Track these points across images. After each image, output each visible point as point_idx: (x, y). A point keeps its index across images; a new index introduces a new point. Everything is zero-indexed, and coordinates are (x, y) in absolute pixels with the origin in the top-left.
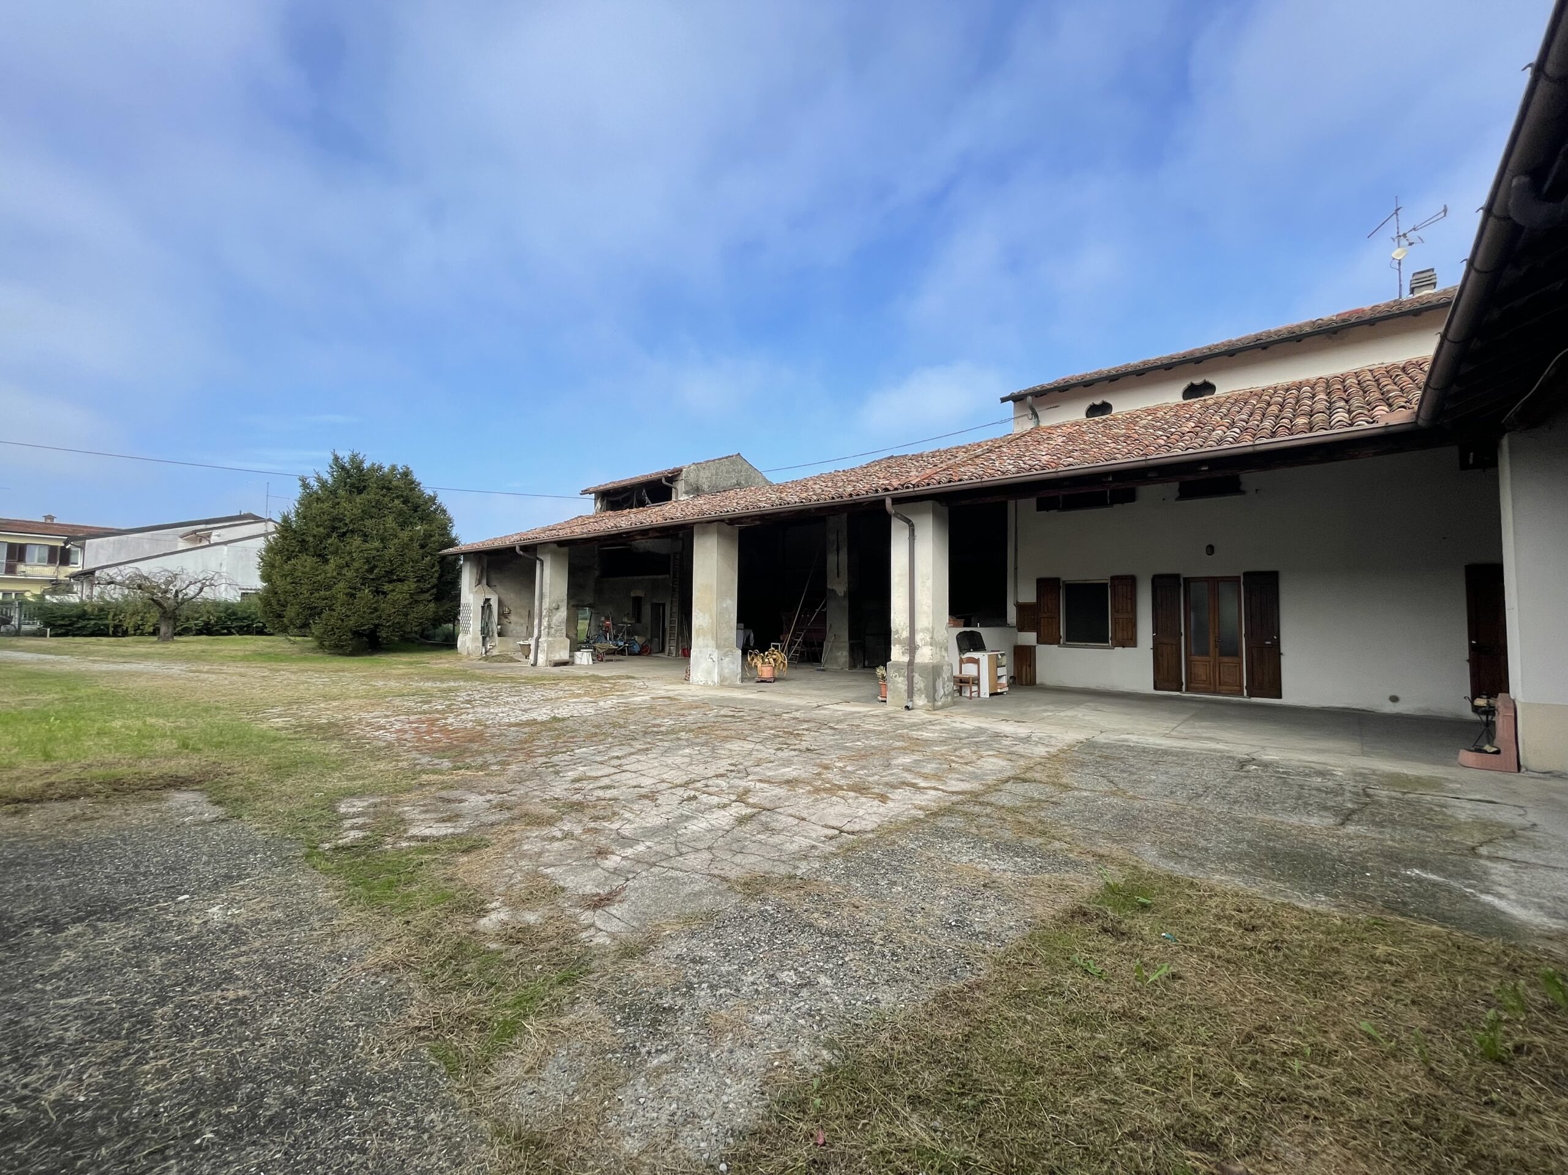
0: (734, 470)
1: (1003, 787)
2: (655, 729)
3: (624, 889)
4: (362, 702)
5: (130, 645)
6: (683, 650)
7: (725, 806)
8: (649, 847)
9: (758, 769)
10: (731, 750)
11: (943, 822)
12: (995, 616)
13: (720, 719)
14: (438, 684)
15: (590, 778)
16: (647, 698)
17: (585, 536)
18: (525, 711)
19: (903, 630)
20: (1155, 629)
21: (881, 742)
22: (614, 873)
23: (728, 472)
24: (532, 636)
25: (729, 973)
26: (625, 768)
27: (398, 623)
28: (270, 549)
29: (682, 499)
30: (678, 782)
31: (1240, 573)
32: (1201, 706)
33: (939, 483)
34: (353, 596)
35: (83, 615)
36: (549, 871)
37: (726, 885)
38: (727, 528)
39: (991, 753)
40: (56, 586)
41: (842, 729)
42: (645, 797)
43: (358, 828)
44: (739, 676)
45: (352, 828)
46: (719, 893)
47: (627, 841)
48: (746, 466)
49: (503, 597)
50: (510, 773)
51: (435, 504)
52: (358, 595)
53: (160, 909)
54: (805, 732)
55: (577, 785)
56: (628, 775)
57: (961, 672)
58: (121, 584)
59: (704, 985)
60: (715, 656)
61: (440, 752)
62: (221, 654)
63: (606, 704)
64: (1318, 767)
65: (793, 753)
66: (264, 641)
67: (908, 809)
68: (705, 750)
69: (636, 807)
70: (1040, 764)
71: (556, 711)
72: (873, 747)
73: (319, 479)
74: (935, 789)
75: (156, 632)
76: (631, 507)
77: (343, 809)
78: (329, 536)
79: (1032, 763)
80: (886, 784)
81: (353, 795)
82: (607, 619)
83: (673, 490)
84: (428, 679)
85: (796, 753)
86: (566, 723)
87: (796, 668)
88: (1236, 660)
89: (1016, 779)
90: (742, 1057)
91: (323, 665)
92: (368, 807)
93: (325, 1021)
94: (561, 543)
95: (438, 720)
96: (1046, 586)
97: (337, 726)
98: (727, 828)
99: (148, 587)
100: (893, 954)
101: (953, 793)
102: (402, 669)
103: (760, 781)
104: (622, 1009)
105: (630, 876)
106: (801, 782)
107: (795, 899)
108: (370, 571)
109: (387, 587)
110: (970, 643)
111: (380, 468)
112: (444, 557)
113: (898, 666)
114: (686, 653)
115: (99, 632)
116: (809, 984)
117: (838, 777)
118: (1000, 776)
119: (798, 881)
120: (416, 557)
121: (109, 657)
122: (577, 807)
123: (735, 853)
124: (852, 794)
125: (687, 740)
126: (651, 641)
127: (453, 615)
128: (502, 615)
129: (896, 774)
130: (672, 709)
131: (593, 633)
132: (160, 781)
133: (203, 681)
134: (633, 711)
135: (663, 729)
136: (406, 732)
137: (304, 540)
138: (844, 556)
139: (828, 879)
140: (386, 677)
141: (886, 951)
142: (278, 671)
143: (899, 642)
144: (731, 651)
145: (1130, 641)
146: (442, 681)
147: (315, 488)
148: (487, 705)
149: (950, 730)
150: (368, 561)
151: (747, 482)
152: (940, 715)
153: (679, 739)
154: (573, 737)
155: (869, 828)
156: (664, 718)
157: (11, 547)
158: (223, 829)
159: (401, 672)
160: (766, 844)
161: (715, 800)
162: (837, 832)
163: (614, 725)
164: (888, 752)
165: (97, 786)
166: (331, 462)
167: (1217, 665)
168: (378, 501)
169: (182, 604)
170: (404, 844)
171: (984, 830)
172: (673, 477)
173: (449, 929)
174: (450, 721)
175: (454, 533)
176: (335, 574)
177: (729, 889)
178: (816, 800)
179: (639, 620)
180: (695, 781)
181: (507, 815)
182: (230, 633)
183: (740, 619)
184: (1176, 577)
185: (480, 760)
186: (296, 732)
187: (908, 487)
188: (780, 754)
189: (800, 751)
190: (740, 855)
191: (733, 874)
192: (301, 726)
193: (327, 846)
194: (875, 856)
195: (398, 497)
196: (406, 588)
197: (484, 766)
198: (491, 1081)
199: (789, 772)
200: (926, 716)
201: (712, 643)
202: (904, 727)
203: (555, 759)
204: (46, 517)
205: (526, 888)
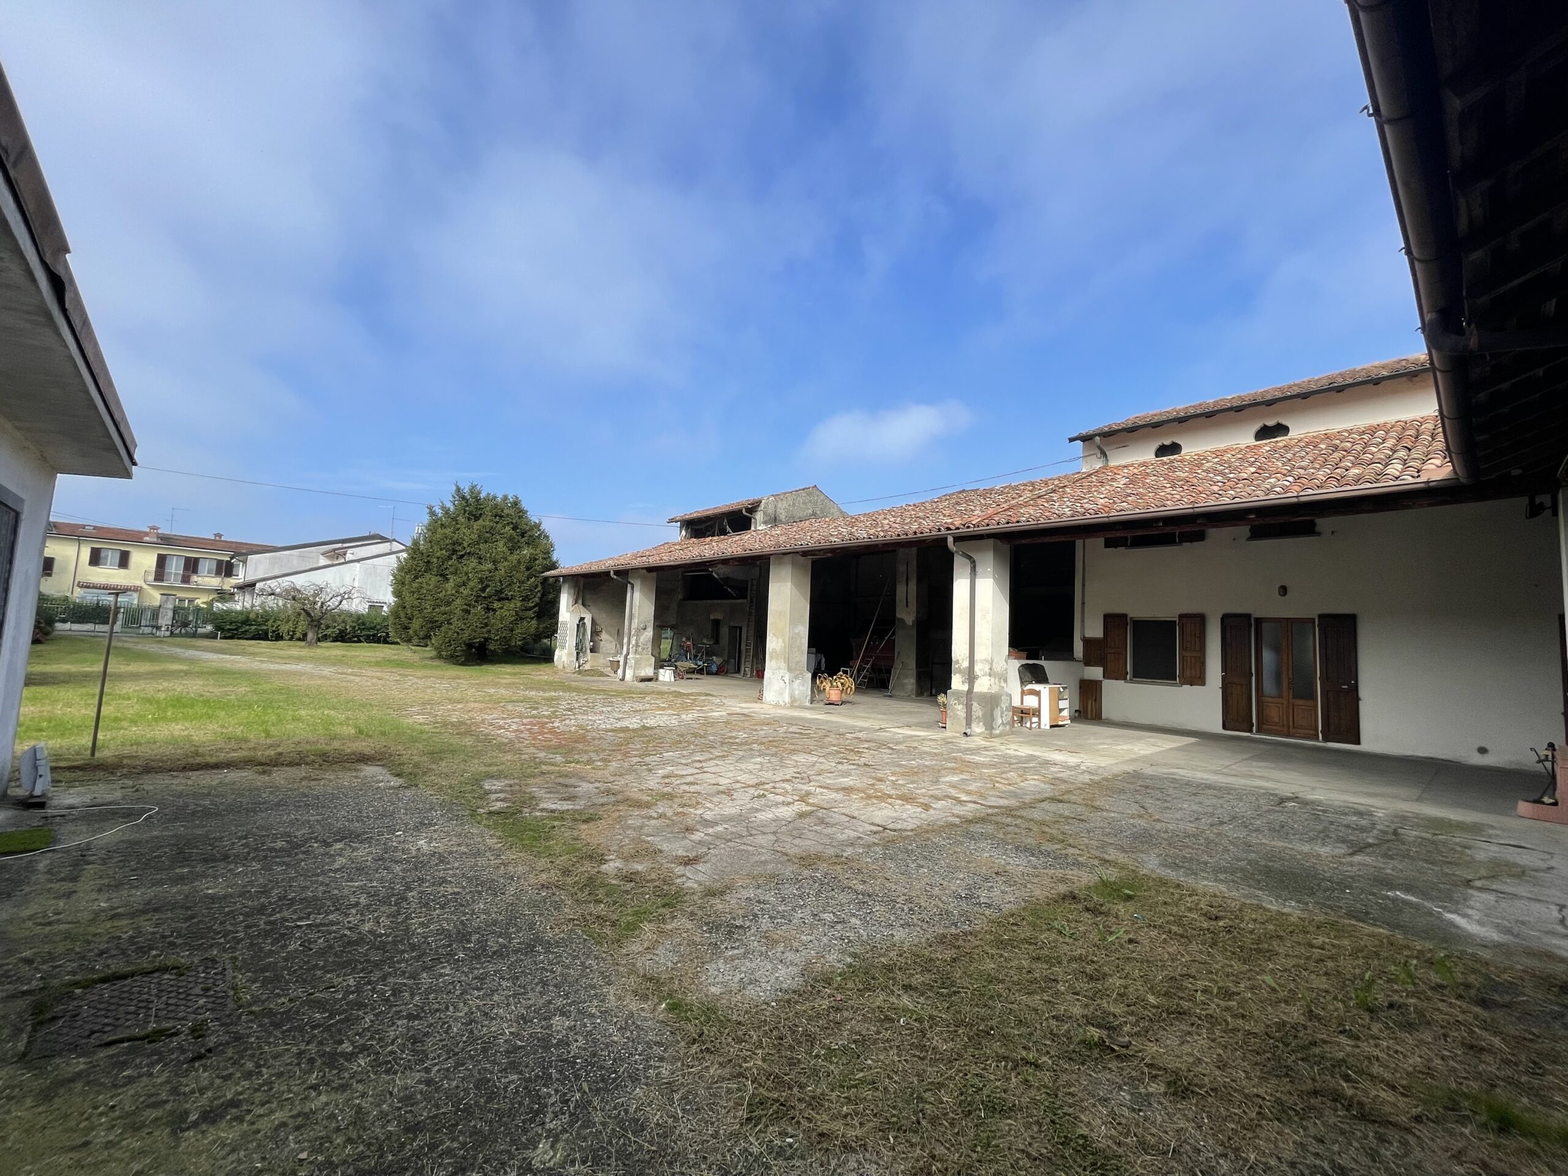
0: (810, 501)
1: (1038, 805)
2: (731, 741)
3: (707, 854)
4: (482, 705)
5: (285, 648)
6: (757, 671)
7: (789, 804)
8: (726, 829)
9: (819, 778)
10: (797, 761)
11: (977, 828)
12: (1062, 649)
13: (789, 735)
14: (541, 693)
15: (677, 776)
16: (724, 713)
17: (672, 563)
18: (619, 719)
19: (963, 660)
20: (1224, 668)
21: (934, 762)
22: (699, 844)
23: (804, 503)
24: (621, 653)
25: (784, 911)
26: (705, 769)
27: (505, 637)
28: (401, 569)
29: (760, 528)
30: (750, 783)
31: (1314, 615)
32: (1268, 747)
33: (998, 524)
34: (468, 612)
35: (247, 621)
36: (649, 839)
37: (786, 858)
38: (801, 559)
39: (1036, 777)
40: (223, 595)
41: (899, 750)
42: (723, 792)
43: (501, 800)
44: (809, 698)
45: (497, 800)
46: (781, 863)
47: (707, 823)
48: (822, 497)
49: (596, 617)
50: (611, 769)
51: (539, 530)
52: (473, 611)
53: (387, 839)
54: (865, 751)
55: (667, 781)
56: (708, 775)
57: (1022, 703)
58: (280, 595)
59: (766, 916)
60: (787, 678)
61: (555, 750)
62: (358, 660)
63: (687, 717)
64: (1361, 808)
65: (852, 767)
66: (390, 649)
67: (947, 816)
68: (774, 760)
69: (715, 799)
70: (1080, 788)
71: (645, 721)
72: (926, 766)
73: (443, 508)
74: (975, 802)
75: (303, 638)
76: (713, 536)
77: (487, 787)
78: (449, 558)
79: (1072, 787)
80: (932, 796)
81: (492, 777)
82: (688, 639)
83: (753, 520)
84: (532, 689)
85: (855, 767)
86: (654, 731)
87: (864, 693)
88: (1310, 703)
89: (1053, 799)
90: (790, 956)
91: (441, 673)
92: (506, 786)
93: (512, 910)
94: (650, 569)
95: (547, 723)
96: (1113, 621)
97: (465, 724)
98: (789, 819)
99: (300, 599)
100: (910, 910)
101: (990, 807)
102: (508, 679)
103: (820, 787)
104: (707, 924)
105: (711, 847)
106: (856, 790)
107: (841, 871)
108: (483, 590)
109: (496, 605)
110: (1034, 674)
111: (495, 498)
112: (546, 579)
113: (958, 694)
114: (760, 674)
115: (262, 636)
116: (843, 922)
117: (889, 788)
118: (1038, 796)
119: (843, 859)
120: (523, 579)
121: (272, 658)
122: (670, 797)
123: (795, 838)
124: (900, 802)
125: (759, 751)
126: (727, 662)
127: (551, 630)
128: (595, 633)
129: (943, 788)
130: (746, 724)
131: (675, 652)
132: (353, 757)
133: (351, 682)
134: (712, 724)
135: (737, 740)
136: (522, 732)
137: (429, 562)
138: (913, 587)
139: (868, 860)
140: (496, 685)
141: (905, 907)
142: (407, 676)
143: (960, 671)
144: (802, 674)
145: (1198, 678)
146: (544, 691)
147: (440, 515)
148: (585, 713)
149: (1004, 756)
150: (481, 581)
151: (822, 512)
152: (996, 743)
153: (751, 749)
154: (661, 743)
155: (909, 828)
156: (739, 731)
157: (188, 560)
158: (408, 793)
159: (509, 681)
160: (820, 833)
161: (781, 799)
162: (881, 829)
163: (695, 735)
164: (939, 771)
165: (313, 757)
166: (453, 492)
167: (1291, 707)
168: (492, 527)
169: (325, 614)
170: (538, 814)
171: (1009, 836)
172: (753, 508)
173: (581, 869)
174: (556, 725)
175: (555, 556)
176: (454, 592)
177: (788, 860)
178: (868, 804)
179: (717, 642)
180: (764, 784)
181: (612, 799)
182: (359, 641)
183: (812, 643)
184: (1248, 616)
185: (585, 757)
186: (435, 727)
187: (969, 527)
188: (840, 767)
189: (858, 765)
190: (799, 839)
191: (791, 852)
192: (438, 723)
193: (482, 811)
194: (910, 848)
195: (508, 524)
196: (512, 605)
197: (590, 762)
198: (624, 951)
199: (846, 781)
200: (983, 743)
201: (783, 665)
202: (959, 751)
203: (647, 759)
204: (216, 535)
205: (633, 848)
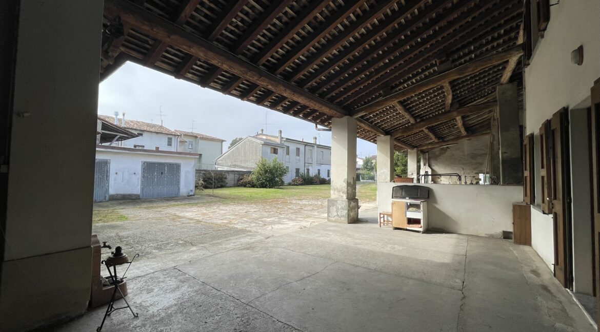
110: (411, 193)
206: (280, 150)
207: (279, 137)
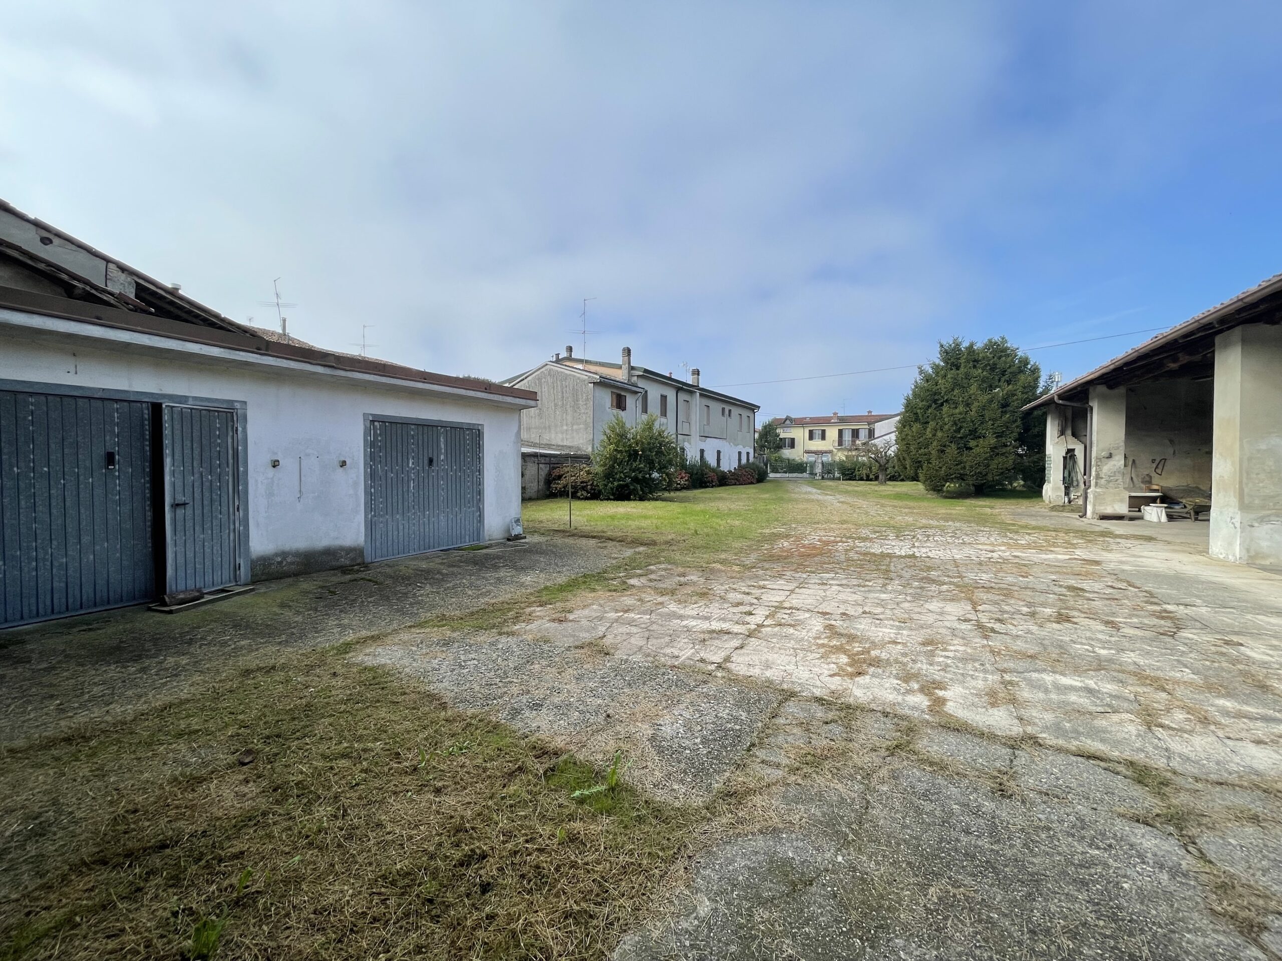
50: (748, 574)
52: (947, 451)
61: (770, 558)
148: (907, 539)
157: (853, 431)
169: (889, 461)
174: (843, 544)
176: (932, 436)
186: (760, 536)
196: (987, 443)
203: (797, 574)
206: (630, 401)
207: (625, 367)
